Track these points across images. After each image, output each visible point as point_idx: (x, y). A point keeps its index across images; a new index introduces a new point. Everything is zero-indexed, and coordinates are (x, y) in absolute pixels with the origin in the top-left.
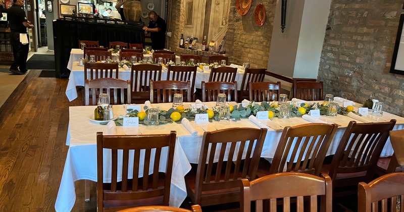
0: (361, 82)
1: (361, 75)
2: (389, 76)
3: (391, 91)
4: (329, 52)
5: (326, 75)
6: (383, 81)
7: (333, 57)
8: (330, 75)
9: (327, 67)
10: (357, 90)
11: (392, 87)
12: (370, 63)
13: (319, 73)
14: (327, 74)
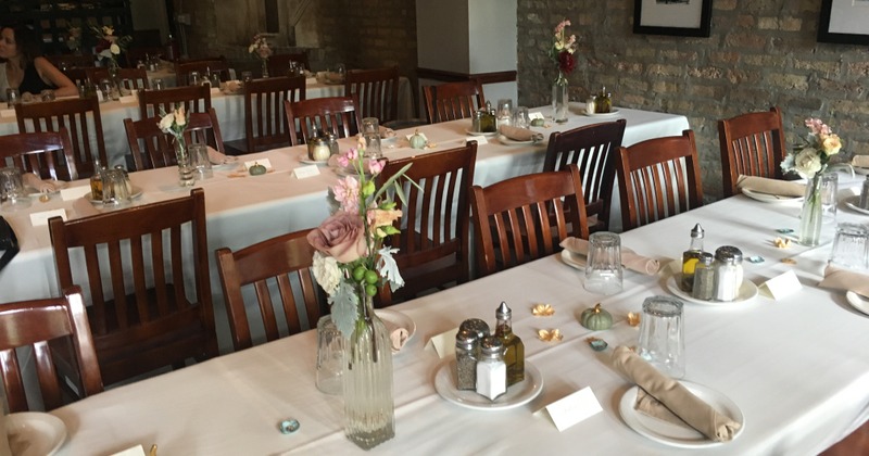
0: (594, 61)
1: (592, 48)
2: (637, 41)
3: (644, 69)
4: (530, 11)
5: (533, 59)
6: (629, 52)
7: (539, 22)
8: (539, 58)
9: (531, 42)
10: (589, 77)
11: (644, 64)
12: (602, 23)
13: (519, 57)
14: (535, 56)
